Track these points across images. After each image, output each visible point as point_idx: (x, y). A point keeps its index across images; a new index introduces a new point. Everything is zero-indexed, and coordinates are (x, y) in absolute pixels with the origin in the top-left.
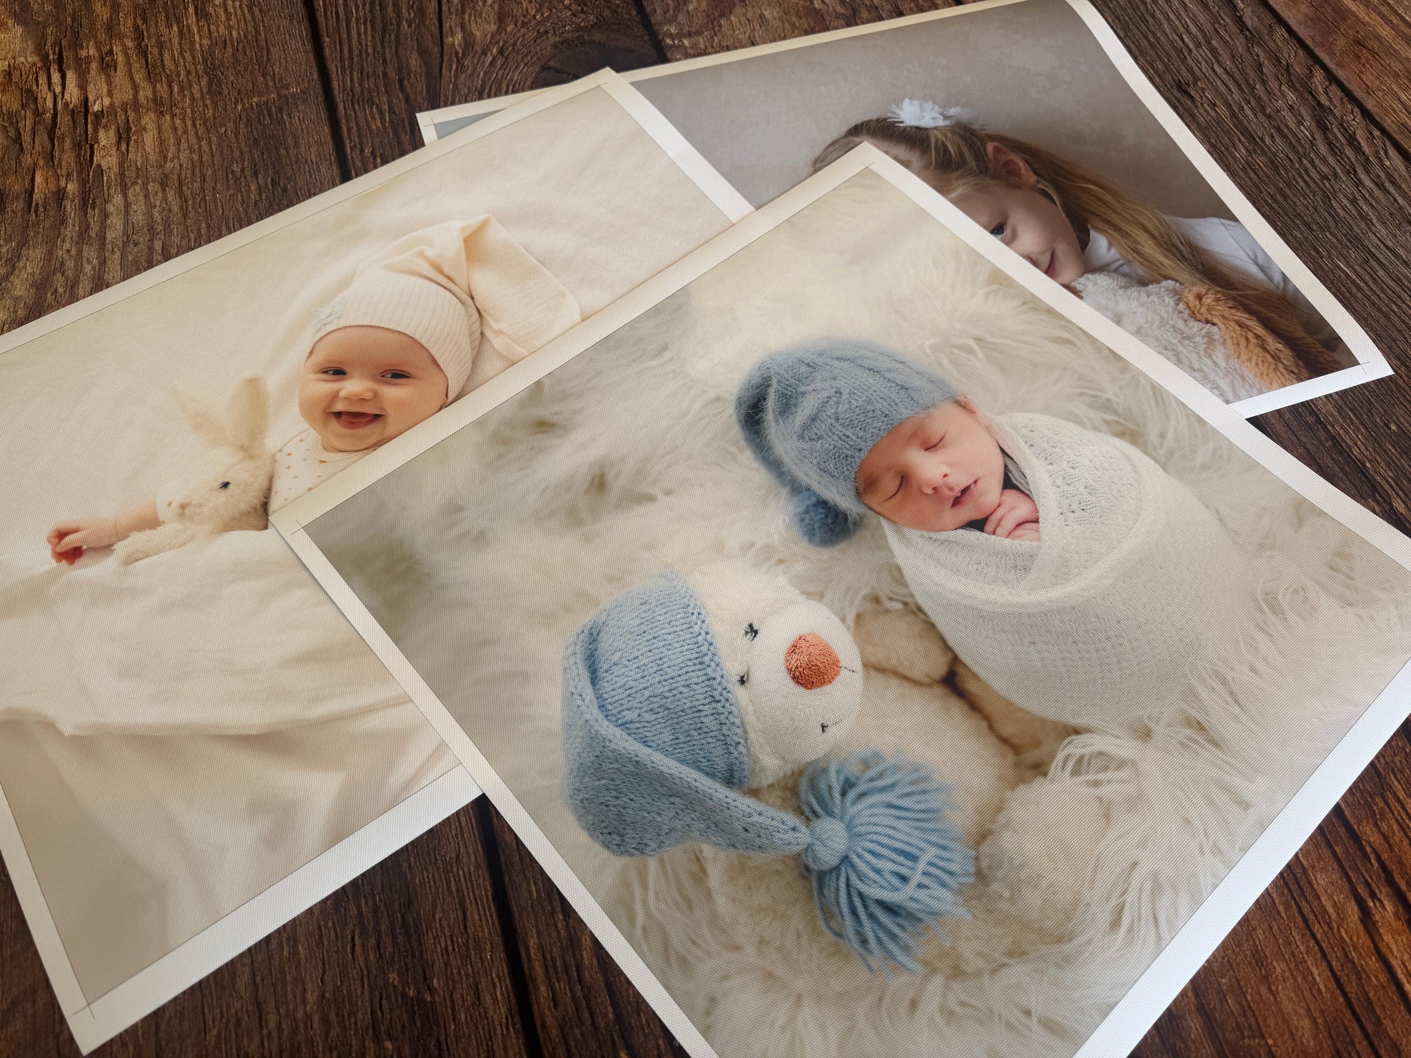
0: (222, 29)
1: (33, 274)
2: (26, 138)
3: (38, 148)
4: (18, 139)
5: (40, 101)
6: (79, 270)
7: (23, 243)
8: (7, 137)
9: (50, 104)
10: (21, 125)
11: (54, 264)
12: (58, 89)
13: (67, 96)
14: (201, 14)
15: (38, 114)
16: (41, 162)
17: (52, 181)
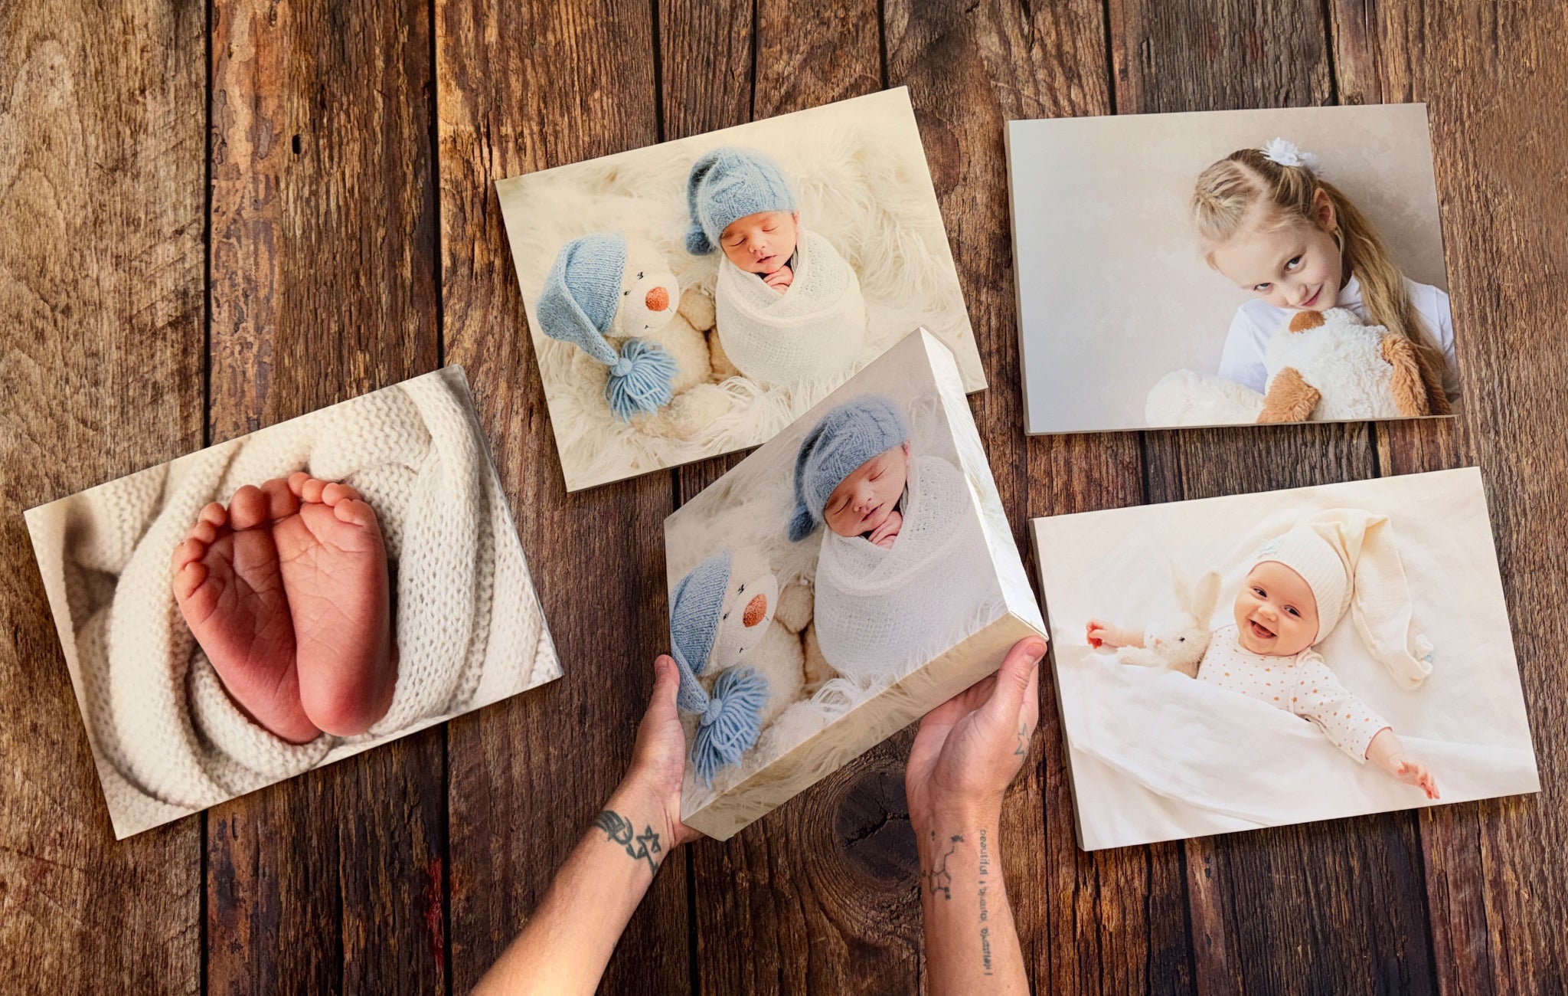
0: (598, 127)
1: (475, 332)
2: (468, 208)
3: (476, 220)
4: (462, 209)
5: (476, 173)
6: (502, 336)
7: (468, 305)
8: (455, 204)
9: (482, 179)
10: (464, 194)
11: (488, 327)
12: (487, 165)
13: (493, 173)
14: (585, 108)
15: (475, 187)
16: (478, 235)
17: (485, 252)
